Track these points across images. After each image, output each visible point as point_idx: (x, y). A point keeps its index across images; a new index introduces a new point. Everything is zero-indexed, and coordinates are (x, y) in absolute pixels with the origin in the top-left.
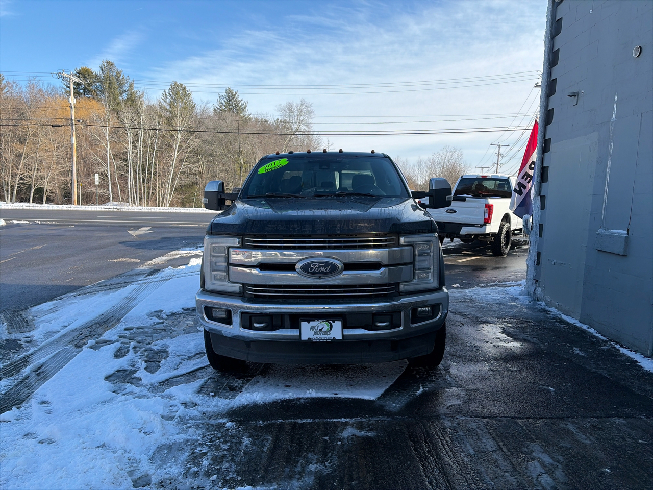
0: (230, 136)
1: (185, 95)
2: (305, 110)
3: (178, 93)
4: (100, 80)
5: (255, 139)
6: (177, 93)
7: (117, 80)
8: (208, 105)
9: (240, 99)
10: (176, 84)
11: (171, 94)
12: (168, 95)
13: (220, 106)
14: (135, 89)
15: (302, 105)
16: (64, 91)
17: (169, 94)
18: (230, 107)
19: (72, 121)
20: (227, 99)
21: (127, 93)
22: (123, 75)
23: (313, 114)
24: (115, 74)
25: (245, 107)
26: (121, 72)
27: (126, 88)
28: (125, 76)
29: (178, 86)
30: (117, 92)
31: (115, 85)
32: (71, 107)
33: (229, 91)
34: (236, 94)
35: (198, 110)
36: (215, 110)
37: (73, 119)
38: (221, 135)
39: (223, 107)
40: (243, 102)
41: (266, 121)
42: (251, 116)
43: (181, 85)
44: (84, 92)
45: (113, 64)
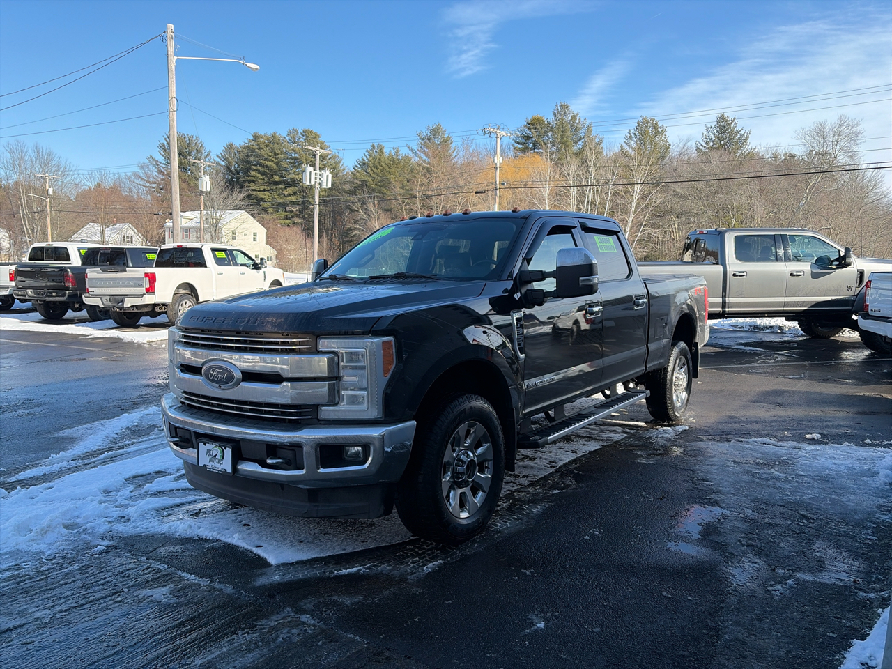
0: (714, 186)
1: (657, 134)
2: (847, 132)
3: (648, 132)
4: (552, 130)
5: (754, 186)
6: (646, 132)
7: (572, 126)
8: (689, 144)
9: (738, 128)
10: (644, 119)
11: (637, 134)
12: (633, 135)
13: (706, 143)
14: (593, 134)
15: (840, 126)
16: (512, 148)
17: (635, 134)
18: (722, 142)
19: (496, 185)
20: (717, 132)
21: (583, 140)
22: (579, 119)
23: (860, 136)
24: (570, 118)
25: (746, 139)
26: (577, 115)
27: (582, 135)
28: (582, 120)
29: (648, 122)
30: (570, 141)
31: (569, 133)
32: (497, 168)
33: (722, 119)
34: (733, 121)
35: (674, 151)
36: (698, 149)
37: (498, 182)
38: (700, 185)
39: (712, 144)
40: (742, 132)
41: (792, 156)
42: (756, 150)
43: (653, 120)
44: (534, 146)
45: (568, 107)
